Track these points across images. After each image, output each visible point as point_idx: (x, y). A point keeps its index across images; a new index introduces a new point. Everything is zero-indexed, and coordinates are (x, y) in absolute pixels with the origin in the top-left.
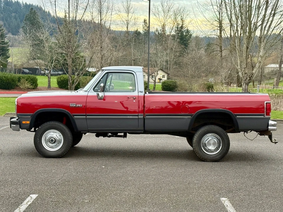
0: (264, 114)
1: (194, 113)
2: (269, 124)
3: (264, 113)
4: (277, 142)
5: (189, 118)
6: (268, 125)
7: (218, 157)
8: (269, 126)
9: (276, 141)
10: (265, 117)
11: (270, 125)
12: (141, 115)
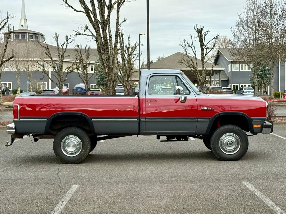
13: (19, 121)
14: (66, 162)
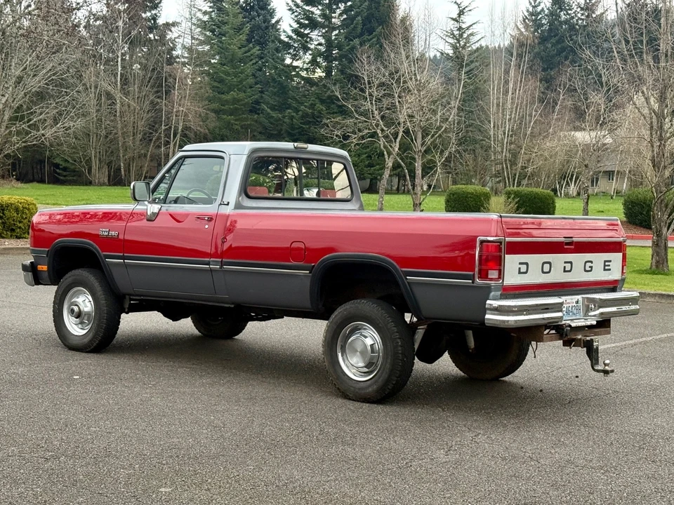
0: (474, 274)
1: (316, 262)
2: (486, 306)
3: (473, 270)
4: (612, 371)
5: (305, 276)
6: (484, 310)
7: (370, 389)
8: (488, 312)
9: (607, 368)
10: (475, 285)
11: (490, 309)
12: (214, 263)
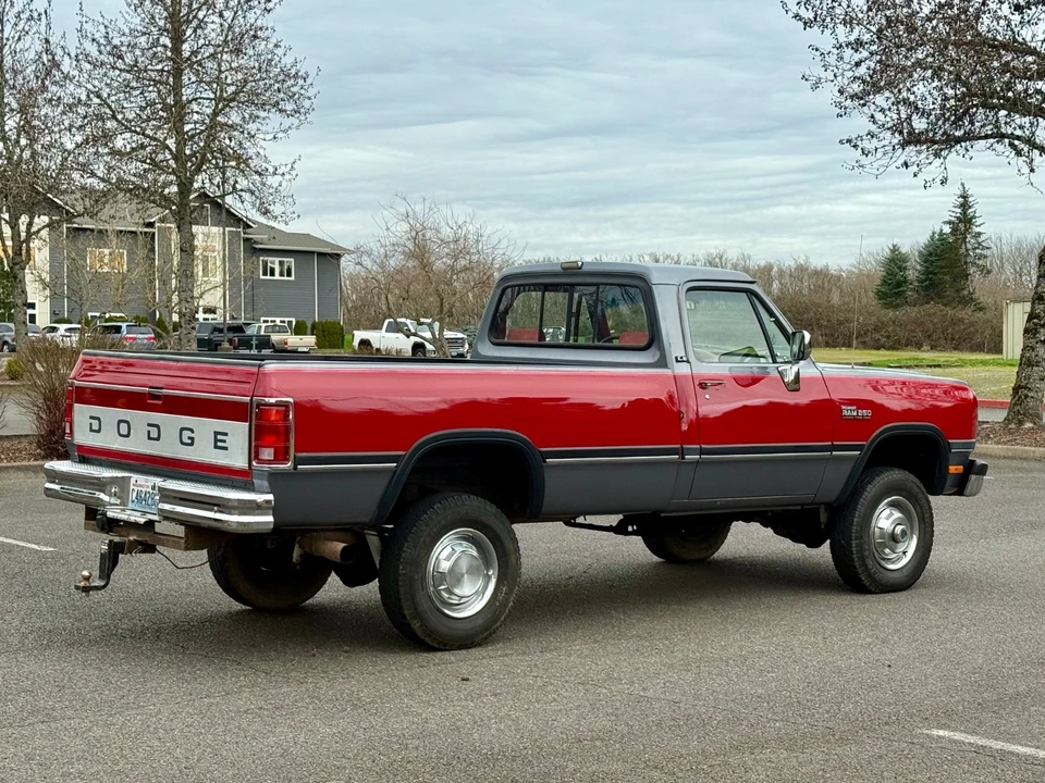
13: (294, 474)
14: (445, 645)
